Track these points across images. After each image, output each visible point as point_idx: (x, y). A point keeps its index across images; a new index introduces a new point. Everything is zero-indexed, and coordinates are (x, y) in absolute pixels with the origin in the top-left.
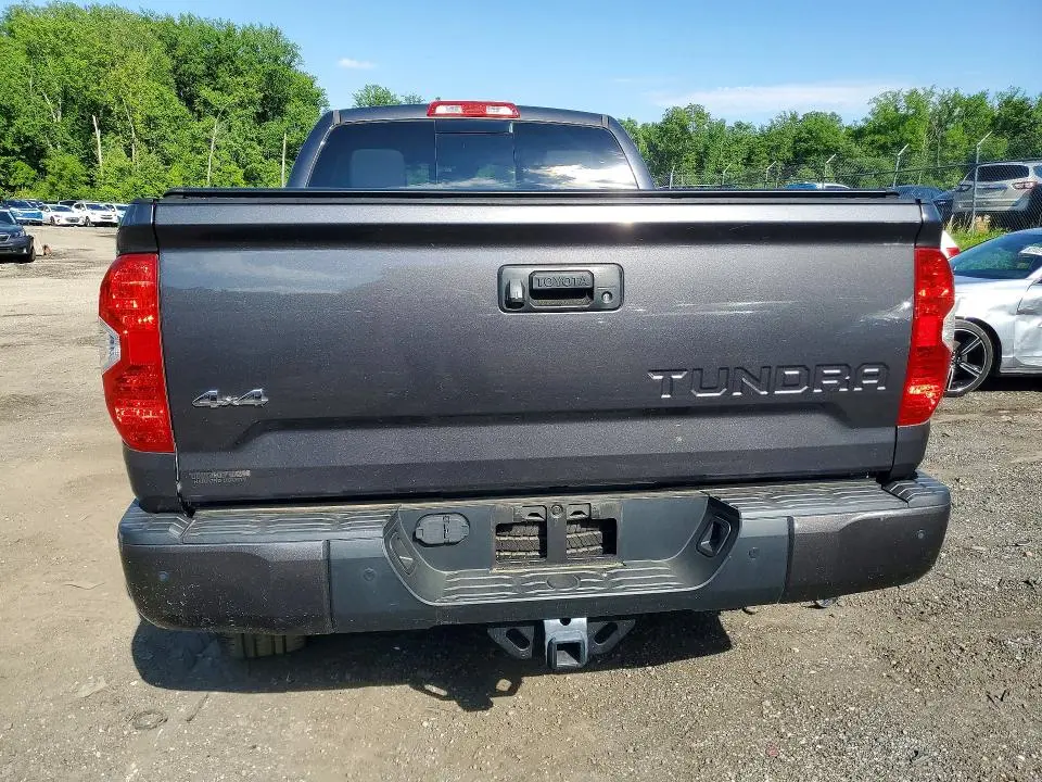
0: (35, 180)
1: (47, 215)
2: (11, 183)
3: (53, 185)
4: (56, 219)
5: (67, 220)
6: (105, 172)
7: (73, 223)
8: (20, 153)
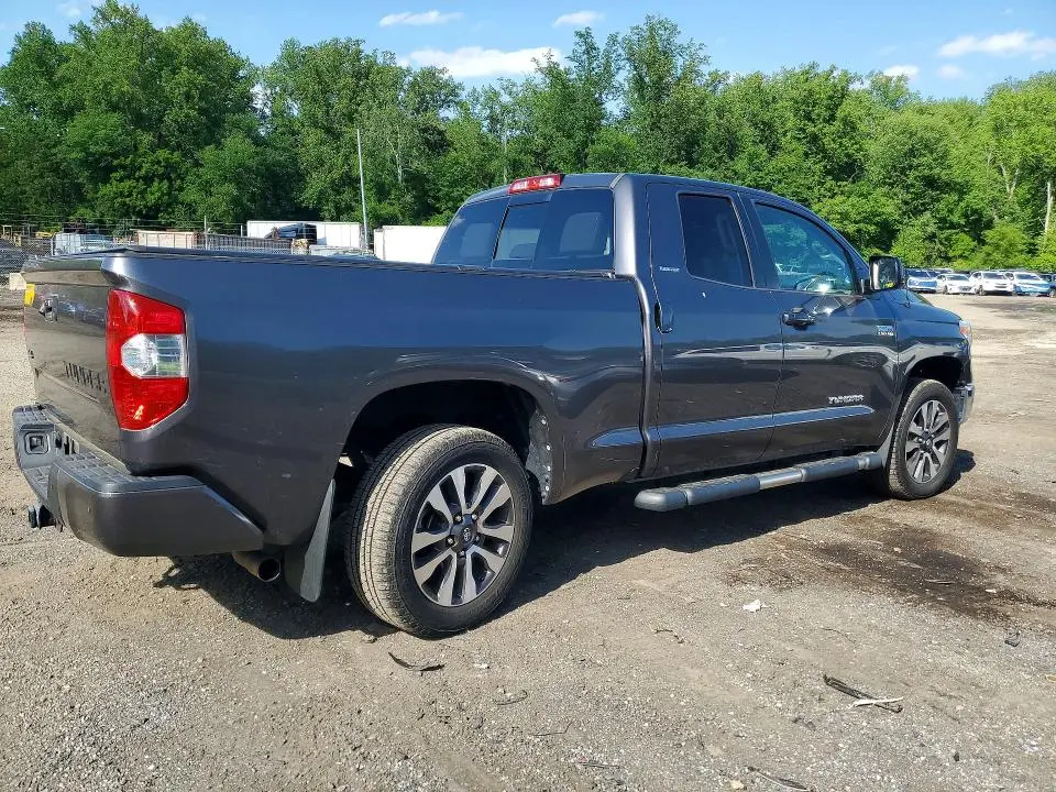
0: (973, 250)
1: (941, 284)
2: (951, 254)
3: (989, 255)
4: (949, 288)
5: (960, 288)
6: (1049, 240)
7: (965, 292)
8: (964, 226)
